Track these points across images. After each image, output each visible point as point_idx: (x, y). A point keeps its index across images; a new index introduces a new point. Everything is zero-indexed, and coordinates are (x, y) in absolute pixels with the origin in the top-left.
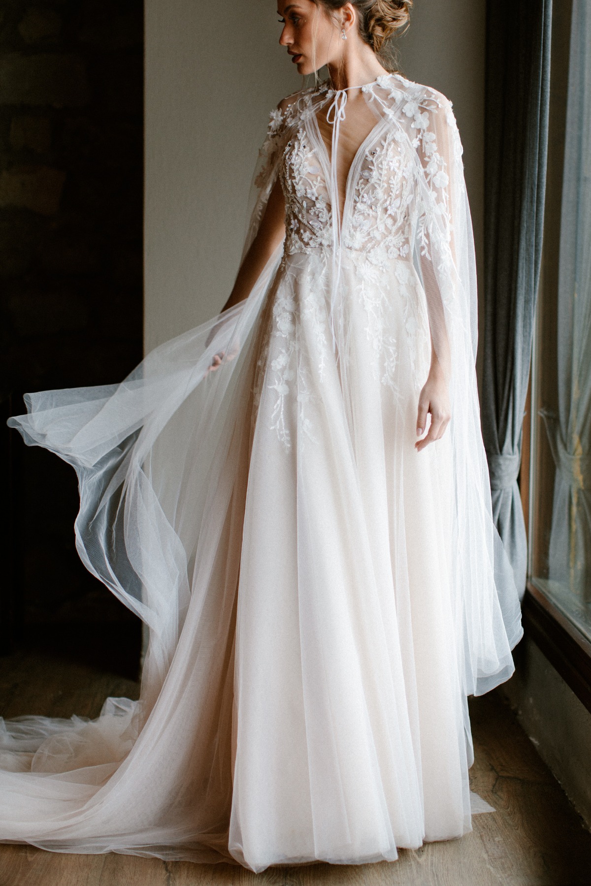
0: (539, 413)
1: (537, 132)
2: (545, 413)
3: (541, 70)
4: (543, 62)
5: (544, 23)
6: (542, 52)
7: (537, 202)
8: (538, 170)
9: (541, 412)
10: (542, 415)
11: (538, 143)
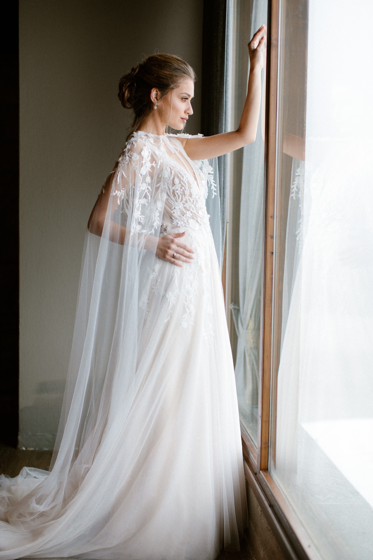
0: (230, 307)
1: (222, 159)
2: (233, 306)
3: (224, 126)
4: (225, 122)
5: (225, 101)
6: (224, 116)
7: (223, 197)
8: (223, 180)
9: (231, 306)
10: (231, 308)
11: (223, 165)
